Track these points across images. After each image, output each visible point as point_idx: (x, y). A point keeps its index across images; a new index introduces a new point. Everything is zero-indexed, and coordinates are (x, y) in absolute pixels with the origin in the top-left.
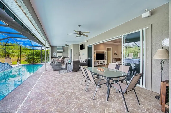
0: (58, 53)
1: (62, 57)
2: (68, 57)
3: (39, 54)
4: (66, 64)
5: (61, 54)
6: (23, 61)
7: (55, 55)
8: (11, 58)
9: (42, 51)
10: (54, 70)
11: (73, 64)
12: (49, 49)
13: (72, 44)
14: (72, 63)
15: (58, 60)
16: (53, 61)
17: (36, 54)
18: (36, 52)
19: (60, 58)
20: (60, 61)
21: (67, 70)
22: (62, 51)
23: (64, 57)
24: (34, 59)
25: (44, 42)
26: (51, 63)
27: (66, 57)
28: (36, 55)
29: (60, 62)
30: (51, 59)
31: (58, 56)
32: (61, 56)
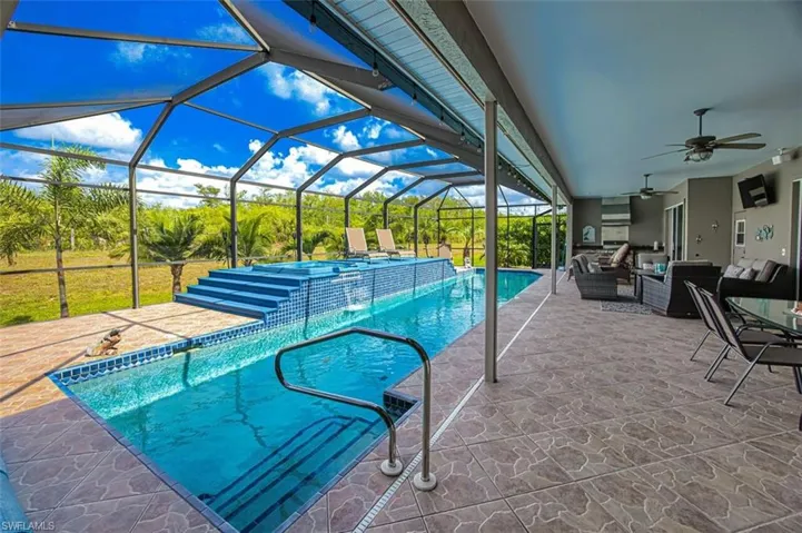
0: (603, 228)
1: (623, 248)
2: (661, 248)
3: (525, 232)
4: (639, 278)
5: (624, 234)
6: (479, 256)
7: (591, 237)
8: (449, 246)
9: (538, 220)
10: (584, 297)
11: (670, 280)
12: (564, 210)
13: (686, 179)
14: (668, 276)
15: (604, 261)
16: (580, 260)
17: (516, 231)
18: (514, 226)
19: (617, 249)
20: (613, 265)
21: (642, 303)
22: (628, 216)
23: (634, 249)
24: (509, 250)
25: (549, 192)
26: (571, 270)
27: (650, 249)
28: (517, 238)
29: (613, 269)
30: (573, 255)
31: (605, 243)
32: (621, 243)
